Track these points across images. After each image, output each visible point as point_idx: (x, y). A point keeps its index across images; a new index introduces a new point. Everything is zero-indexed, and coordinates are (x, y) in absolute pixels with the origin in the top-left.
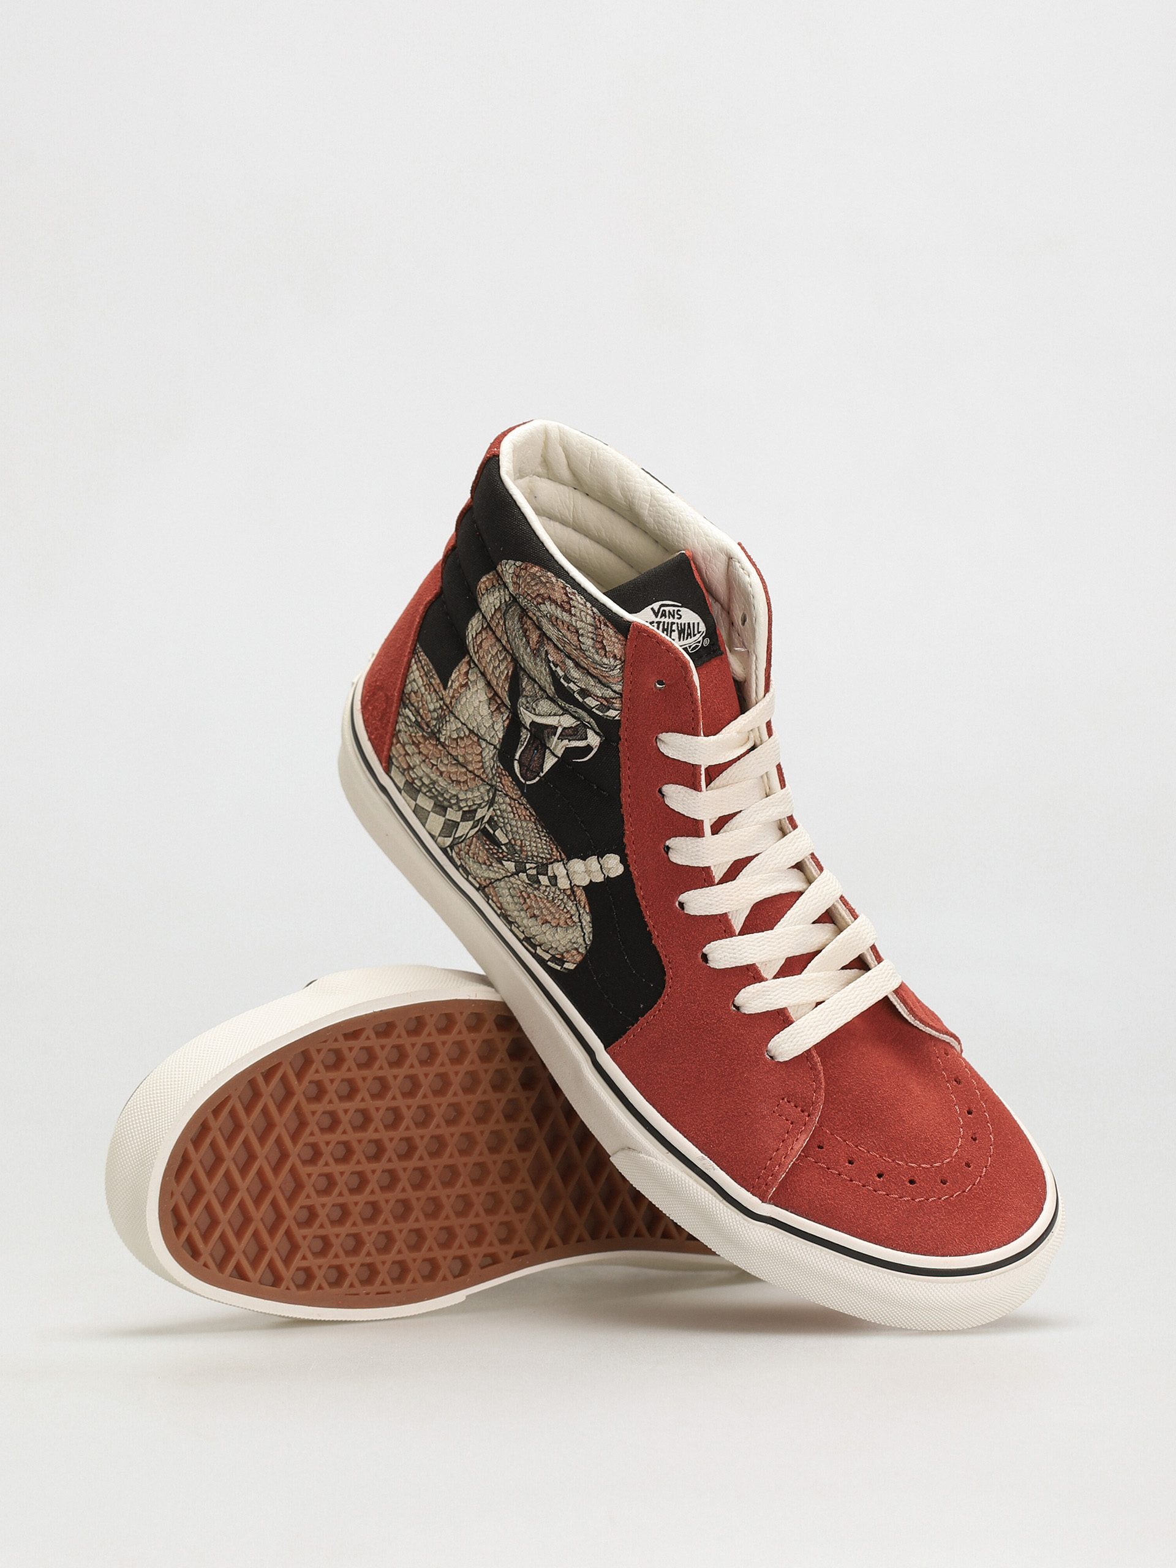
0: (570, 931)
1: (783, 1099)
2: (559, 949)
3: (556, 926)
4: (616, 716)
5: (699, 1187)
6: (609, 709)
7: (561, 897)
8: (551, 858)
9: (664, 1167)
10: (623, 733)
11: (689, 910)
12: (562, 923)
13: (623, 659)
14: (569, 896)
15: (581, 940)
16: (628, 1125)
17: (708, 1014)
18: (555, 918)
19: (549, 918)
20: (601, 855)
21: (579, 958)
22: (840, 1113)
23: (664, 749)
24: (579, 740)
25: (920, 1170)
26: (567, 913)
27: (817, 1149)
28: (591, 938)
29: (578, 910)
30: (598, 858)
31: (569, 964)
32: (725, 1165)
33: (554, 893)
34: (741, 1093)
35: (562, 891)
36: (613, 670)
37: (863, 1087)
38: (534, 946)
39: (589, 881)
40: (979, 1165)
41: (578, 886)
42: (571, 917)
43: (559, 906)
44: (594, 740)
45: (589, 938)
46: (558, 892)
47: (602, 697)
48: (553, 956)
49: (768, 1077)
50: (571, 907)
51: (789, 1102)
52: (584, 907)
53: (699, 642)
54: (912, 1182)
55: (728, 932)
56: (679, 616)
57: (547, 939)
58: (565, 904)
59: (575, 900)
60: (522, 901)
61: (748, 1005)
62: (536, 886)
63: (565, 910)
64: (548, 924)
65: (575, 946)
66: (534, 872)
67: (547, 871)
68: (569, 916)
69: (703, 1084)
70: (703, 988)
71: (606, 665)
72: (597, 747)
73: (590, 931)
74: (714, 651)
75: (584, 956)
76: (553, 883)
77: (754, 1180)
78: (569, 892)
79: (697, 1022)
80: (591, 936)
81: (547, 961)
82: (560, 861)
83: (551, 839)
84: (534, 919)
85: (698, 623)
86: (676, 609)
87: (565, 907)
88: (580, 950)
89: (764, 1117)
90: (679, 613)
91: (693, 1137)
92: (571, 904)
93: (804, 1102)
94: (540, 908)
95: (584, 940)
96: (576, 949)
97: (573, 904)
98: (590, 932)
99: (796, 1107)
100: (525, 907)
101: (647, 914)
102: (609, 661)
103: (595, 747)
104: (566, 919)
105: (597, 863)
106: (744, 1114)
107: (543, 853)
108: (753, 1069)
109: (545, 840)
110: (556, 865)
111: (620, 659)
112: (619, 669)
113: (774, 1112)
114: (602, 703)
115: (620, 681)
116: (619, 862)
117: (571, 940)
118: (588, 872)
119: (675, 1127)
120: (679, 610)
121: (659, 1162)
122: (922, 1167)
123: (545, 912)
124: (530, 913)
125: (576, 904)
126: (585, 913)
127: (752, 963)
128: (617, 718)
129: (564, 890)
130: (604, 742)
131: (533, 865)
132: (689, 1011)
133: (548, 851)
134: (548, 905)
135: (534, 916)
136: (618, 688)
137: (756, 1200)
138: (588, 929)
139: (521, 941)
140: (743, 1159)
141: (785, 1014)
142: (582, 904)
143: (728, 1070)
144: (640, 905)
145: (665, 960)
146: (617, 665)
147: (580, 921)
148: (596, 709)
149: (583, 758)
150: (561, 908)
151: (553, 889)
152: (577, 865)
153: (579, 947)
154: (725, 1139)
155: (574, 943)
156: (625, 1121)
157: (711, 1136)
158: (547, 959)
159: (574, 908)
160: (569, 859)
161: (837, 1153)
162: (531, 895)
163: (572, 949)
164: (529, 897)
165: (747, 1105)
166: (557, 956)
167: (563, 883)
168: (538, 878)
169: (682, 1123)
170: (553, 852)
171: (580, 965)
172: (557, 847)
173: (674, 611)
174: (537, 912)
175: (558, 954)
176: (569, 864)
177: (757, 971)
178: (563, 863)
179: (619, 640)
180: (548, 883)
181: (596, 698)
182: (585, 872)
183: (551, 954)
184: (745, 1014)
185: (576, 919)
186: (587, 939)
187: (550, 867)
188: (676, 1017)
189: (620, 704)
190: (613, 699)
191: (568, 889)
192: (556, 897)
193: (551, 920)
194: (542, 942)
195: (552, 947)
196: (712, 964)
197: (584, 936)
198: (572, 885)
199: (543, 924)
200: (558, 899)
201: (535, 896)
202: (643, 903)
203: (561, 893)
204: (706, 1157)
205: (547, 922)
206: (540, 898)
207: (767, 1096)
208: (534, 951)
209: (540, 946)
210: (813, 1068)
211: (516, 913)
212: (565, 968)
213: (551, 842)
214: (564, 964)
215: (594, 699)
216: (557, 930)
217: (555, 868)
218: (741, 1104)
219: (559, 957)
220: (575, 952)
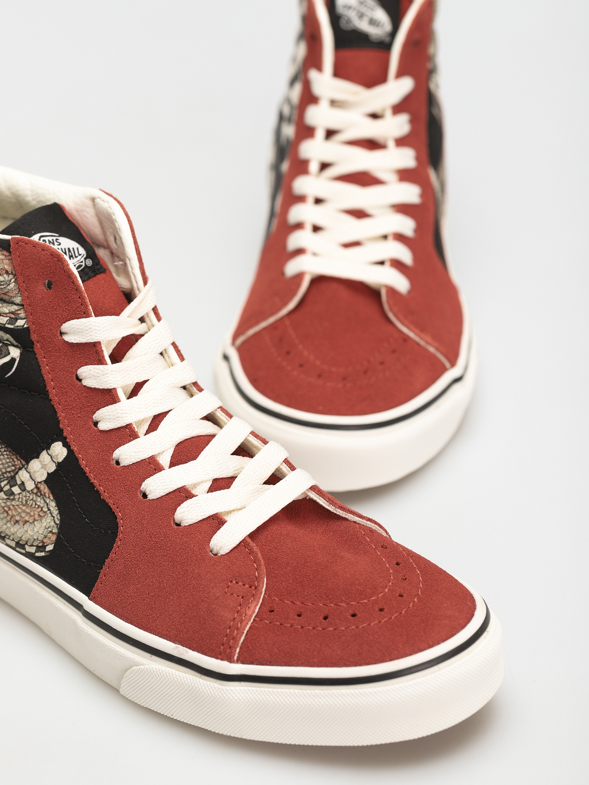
0: (44, 520)
1: (231, 582)
2: (40, 538)
3: (34, 522)
4: (24, 325)
5: (180, 673)
6: (16, 319)
7: (31, 497)
8: (16, 469)
9: (151, 668)
10: (34, 337)
11: (123, 463)
12: (36, 517)
13: (14, 273)
14: (36, 494)
15: (52, 524)
16: (118, 649)
17: (155, 535)
18: (31, 516)
19: (27, 518)
20: (48, 448)
21: (54, 538)
22: (284, 583)
23: (67, 338)
24: (4, 357)
25: (359, 606)
26: (38, 508)
27: (269, 613)
28: (59, 518)
29: (45, 502)
30: (47, 450)
31: (49, 546)
32: (195, 645)
33: (25, 496)
34: (196, 586)
35: (31, 492)
36: (9, 284)
37: (298, 559)
38: (23, 546)
39: (46, 474)
40: (411, 594)
41: (40, 483)
42: (42, 510)
43: (31, 505)
44: (15, 353)
45: (58, 519)
46: (28, 495)
47: (9, 313)
48: (37, 547)
49: (215, 568)
50: (40, 502)
51: (237, 583)
52: (49, 497)
53: (82, 262)
54: (354, 615)
55: (158, 468)
56: (58, 244)
57: (30, 535)
58: (35, 501)
59: (41, 494)
60: (5, 515)
61: (185, 518)
62: (12, 497)
63: (37, 506)
64: (28, 523)
65: (50, 529)
66: (7, 487)
67: (16, 481)
68: (40, 510)
69: (164, 591)
70: (147, 517)
71: (3, 282)
72: (19, 357)
73: (57, 512)
74: (98, 270)
75: (57, 534)
76: (23, 489)
77: (220, 648)
78: (35, 491)
79: (148, 544)
80: (59, 516)
81: (35, 553)
82: (22, 468)
83: (10, 451)
84: (17, 524)
85: (78, 248)
86: (54, 238)
87: (36, 504)
88: (54, 531)
89: (217, 598)
90: (58, 241)
91: (166, 635)
92: (39, 499)
93: (249, 579)
94: (19, 514)
95: (55, 522)
96: (51, 532)
97: (41, 499)
98: (57, 514)
99: (244, 585)
100: (9, 518)
101: (91, 476)
102: (4, 277)
103: (18, 357)
104: (39, 513)
105: (48, 455)
106: (202, 601)
107: (9, 467)
108: (202, 565)
109: (6, 454)
110: (20, 473)
111: (12, 273)
112: (14, 282)
113: (225, 593)
114: (10, 317)
115: (18, 293)
116: (62, 446)
117: (45, 527)
118: (44, 467)
119: (151, 632)
120: (57, 239)
121: (146, 666)
122: (361, 603)
123: (23, 515)
124: (13, 521)
125: (43, 498)
126: (51, 501)
127: (181, 486)
128: (25, 326)
129: (32, 490)
130: (22, 351)
131: (6, 482)
132: (140, 538)
133: (11, 463)
134: (24, 508)
135: (17, 522)
136: (18, 300)
137: (225, 663)
138: (55, 512)
139: (14, 549)
140: (207, 635)
141: (218, 518)
142: (47, 495)
143: (181, 572)
144: (85, 473)
145: (113, 507)
146: (11, 279)
147: (49, 510)
148: (8, 324)
149: (11, 370)
150: (33, 506)
151: (24, 493)
152: (35, 465)
153: (52, 530)
154: (190, 626)
155: (48, 528)
156: (115, 647)
157: (179, 627)
158: (34, 551)
159: (42, 501)
160: (28, 463)
161: (286, 612)
162: (11, 507)
163: (48, 534)
164: (10, 509)
165: (202, 593)
166: (39, 545)
167: (30, 485)
168: (11, 490)
169: (156, 627)
170: (14, 462)
171: (57, 544)
172: (16, 456)
173: (53, 240)
174: (18, 518)
175: (40, 543)
176: (29, 467)
177: (187, 490)
178: (25, 468)
179: (6, 256)
180: (19, 491)
181: (5, 315)
182: (42, 468)
183: (35, 546)
184: (185, 526)
185: (45, 509)
186: (56, 520)
187: (17, 477)
188: (131, 547)
189: (24, 313)
190: (18, 310)
191: (34, 489)
192: (28, 500)
193: (29, 519)
194: (27, 539)
195: (35, 539)
196: (150, 497)
197: (54, 519)
198: (36, 483)
199: (24, 525)
200: (30, 500)
201: (13, 506)
202: (87, 470)
203: (30, 494)
204: (180, 646)
205: (26, 522)
206: (17, 505)
207: (217, 581)
208: (23, 551)
209: (26, 544)
210: (251, 552)
211: (5, 527)
212: (47, 552)
213: (11, 454)
214: (45, 548)
215: (4, 316)
216: (34, 524)
217: (20, 475)
218: (197, 595)
219: (40, 545)
220: (51, 535)
